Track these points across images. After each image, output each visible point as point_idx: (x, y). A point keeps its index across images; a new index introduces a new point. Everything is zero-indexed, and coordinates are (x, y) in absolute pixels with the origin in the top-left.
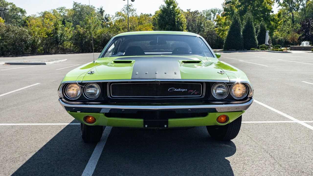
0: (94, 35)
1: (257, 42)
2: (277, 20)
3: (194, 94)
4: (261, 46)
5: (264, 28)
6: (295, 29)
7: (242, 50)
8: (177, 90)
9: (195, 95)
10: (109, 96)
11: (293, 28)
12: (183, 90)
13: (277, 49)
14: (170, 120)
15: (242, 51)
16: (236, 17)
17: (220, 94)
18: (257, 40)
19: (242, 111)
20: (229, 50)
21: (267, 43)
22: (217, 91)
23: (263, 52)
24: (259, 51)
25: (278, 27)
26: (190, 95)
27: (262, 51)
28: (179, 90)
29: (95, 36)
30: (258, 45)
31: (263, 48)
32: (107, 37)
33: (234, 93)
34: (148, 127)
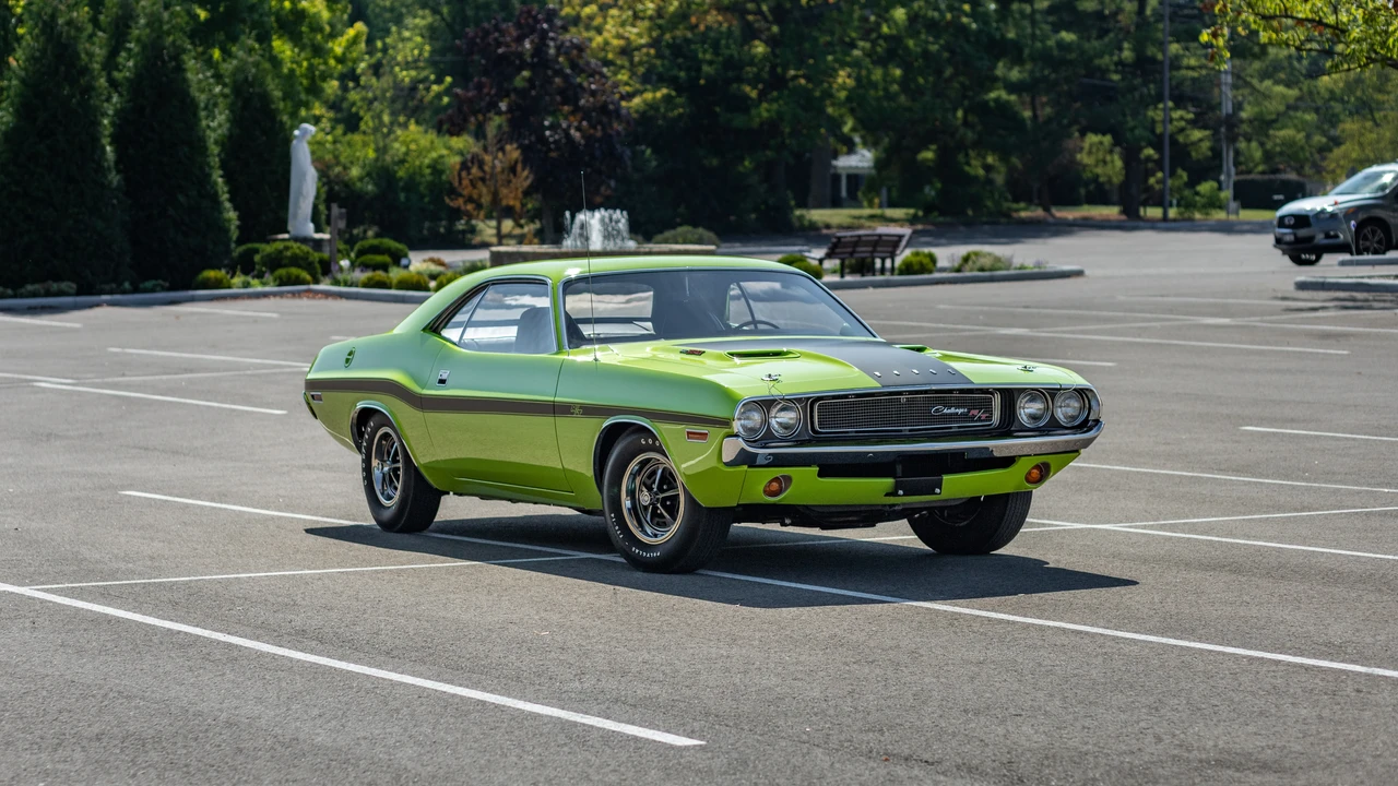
1: (229, 220)
2: (321, 30)
3: (980, 420)
4: (268, 249)
5: (265, 98)
6: (397, 85)
7: (127, 285)
8: (949, 411)
9: (982, 421)
11: (386, 81)
12: (960, 411)
13: (380, 274)
14: (945, 477)
15: (124, 292)
16: (53, 17)
17: (1034, 417)
18: (230, 200)
20: (30, 287)
21: (302, 222)
22: (1027, 410)
23: (304, 304)
24: (265, 295)
25: (325, 85)
26: (974, 421)
27: (294, 294)
28: (953, 410)
30: (240, 242)
31: (294, 271)
33: (1060, 414)
34: (904, 495)
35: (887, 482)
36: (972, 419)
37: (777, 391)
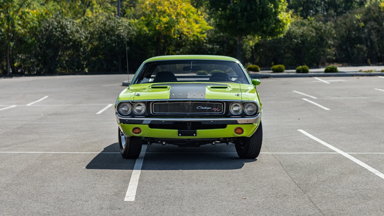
0: (19, 25)
3: (217, 111)
8: (204, 108)
9: (218, 112)
10: (151, 113)
12: (208, 108)
14: (198, 131)
17: (236, 111)
19: (252, 124)
22: (233, 109)
26: (214, 112)
28: (205, 108)
29: (24, 27)
32: (56, 29)
33: (246, 110)
34: (181, 136)
35: (176, 131)
36: (213, 111)
37: (137, 99)
